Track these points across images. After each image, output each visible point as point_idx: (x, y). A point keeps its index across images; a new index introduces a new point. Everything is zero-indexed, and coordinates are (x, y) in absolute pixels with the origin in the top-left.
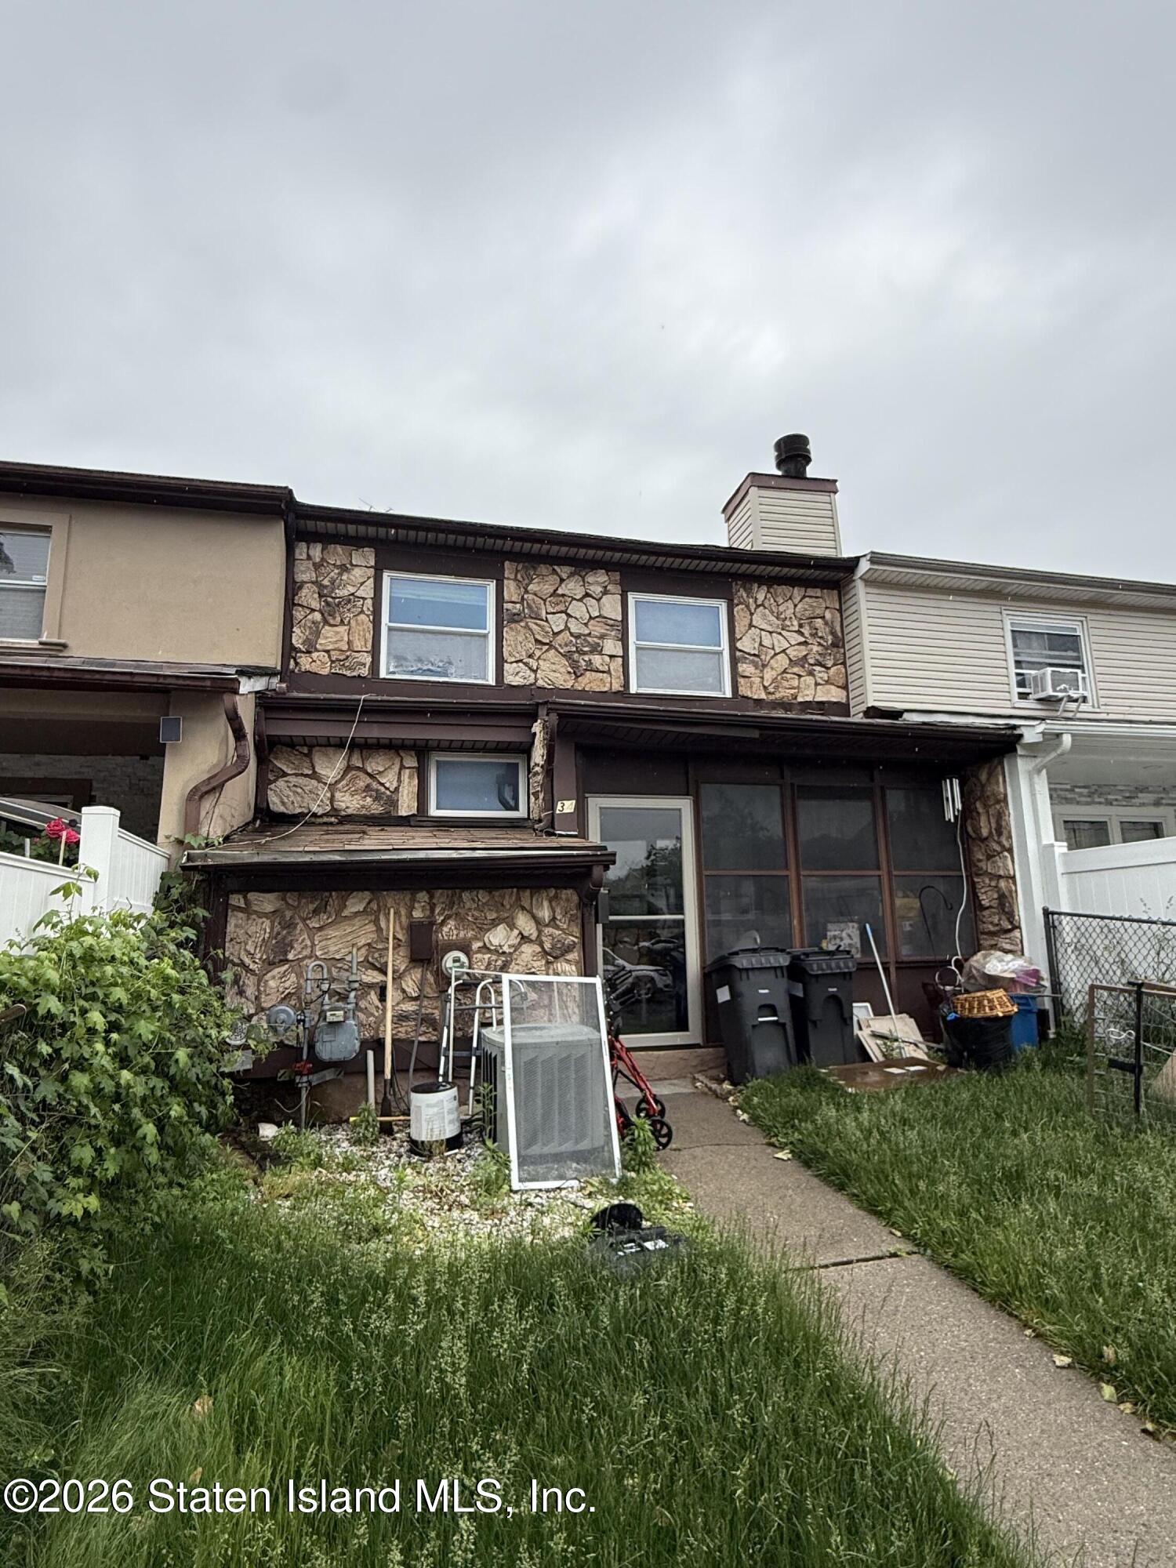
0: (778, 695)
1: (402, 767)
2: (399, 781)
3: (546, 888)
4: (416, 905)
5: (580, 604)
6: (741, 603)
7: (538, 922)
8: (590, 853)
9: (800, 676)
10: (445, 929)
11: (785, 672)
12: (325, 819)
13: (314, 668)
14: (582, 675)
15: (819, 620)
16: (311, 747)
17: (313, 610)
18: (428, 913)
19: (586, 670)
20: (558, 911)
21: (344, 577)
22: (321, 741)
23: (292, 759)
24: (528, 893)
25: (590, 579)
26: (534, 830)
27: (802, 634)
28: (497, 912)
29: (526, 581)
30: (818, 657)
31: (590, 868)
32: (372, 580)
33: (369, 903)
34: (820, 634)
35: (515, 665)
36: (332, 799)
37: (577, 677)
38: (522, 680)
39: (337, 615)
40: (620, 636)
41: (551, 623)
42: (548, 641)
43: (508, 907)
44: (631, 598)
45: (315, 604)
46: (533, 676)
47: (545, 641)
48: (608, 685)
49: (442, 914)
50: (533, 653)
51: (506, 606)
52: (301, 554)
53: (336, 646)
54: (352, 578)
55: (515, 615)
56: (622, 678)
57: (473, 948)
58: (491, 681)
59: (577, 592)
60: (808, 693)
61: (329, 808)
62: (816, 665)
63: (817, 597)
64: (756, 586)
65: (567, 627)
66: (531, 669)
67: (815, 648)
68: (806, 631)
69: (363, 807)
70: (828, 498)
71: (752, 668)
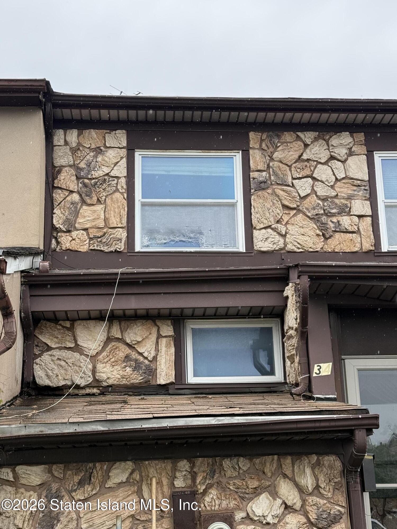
1: (159, 336)
2: (157, 350)
3: (308, 454)
4: (178, 474)
5: (325, 167)
7: (301, 489)
8: (351, 416)
10: (207, 499)
12: (88, 391)
13: (74, 246)
14: (331, 237)
16: (73, 321)
17: (72, 192)
18: (189, 482)
19: (335, 231)
20: (322, 478)
21: (100, 159)
22: (82, 315)
23: (56, 333)
24: (289, 460)
25: (335, 141)
26: (292, 394)
28: (259, 480)
29: (271, 149)
31: (352, 432)
32: (124, 160)
33: (131, 474)
35: (264, 231)
36: (94, 371)
37: (326, 239)
38: (271, 246)
39: (94, 195)
40: (368, 196)
41: (298, 188)
42: (295, 206)
43: (269, 474)
44: (378, 157)
45: (73, 186)
46: (282, 241)
47: (292, 206)
48: (358, 245)
49: (203, 483)
50: (281, 218)
51: (253, 175)
52: (59, 141)
53: (93, 224)
54: (106, 159)
55: (261, 183)
56: (372, 237)
57: (236, 519)
58: (242, 248)
59: (322, 155)
61: (91, 380)
65: (313, 191)
66: (279, 234)
69: (123, 377)
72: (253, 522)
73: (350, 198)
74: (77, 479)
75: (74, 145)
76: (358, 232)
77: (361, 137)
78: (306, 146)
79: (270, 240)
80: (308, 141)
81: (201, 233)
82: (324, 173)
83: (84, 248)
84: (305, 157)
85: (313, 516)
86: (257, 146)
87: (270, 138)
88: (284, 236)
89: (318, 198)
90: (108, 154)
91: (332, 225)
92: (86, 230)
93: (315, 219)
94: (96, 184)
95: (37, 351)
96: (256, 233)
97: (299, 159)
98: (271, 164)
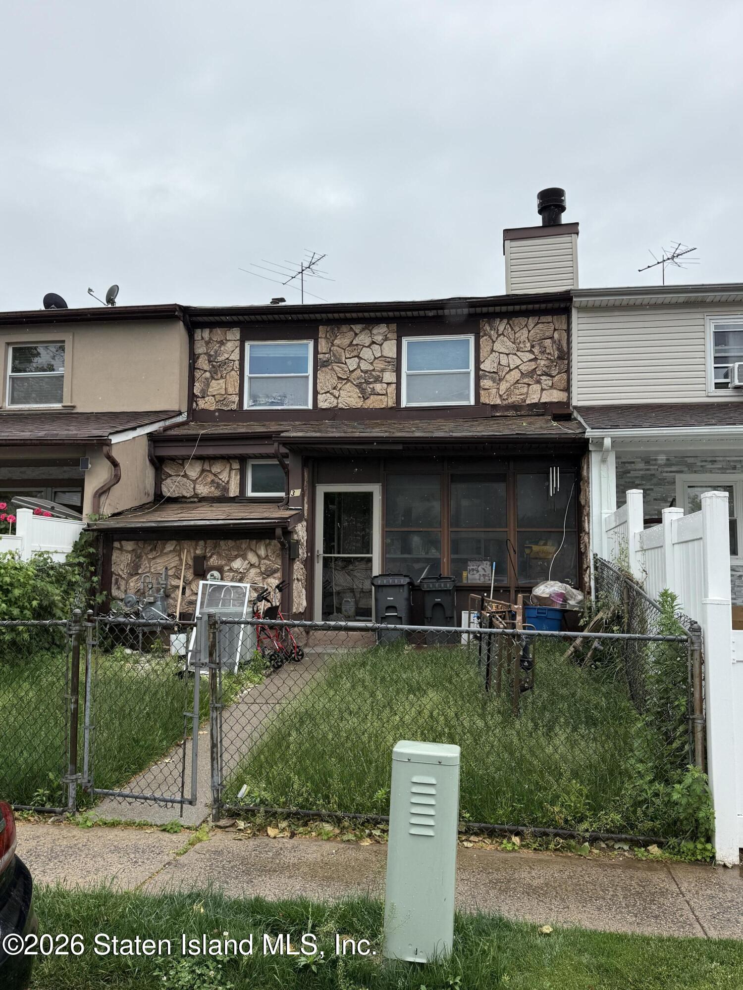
0: (510, 401)
1: (231, 469)
2: (229, 477)
3: (264, 539)
4: (198, 547)
5: (368, 349)
6: (485, 335)
7: (259, 556)
8: (273, 521)
9: (529, 385)
11: (517, 382)
12: (192, 500)
13: (206, 407)
14: (368, 398)
15: (549, 340)
16: (183, 460)
17: (205, 371)
18: (203, 551)
19: (371, 394)
20: (269, 551)
21: (222, 349)
23: (174, 467)
24: (254, 542)
25: (375, 331)
26: (279, 507)
27: (533, 353)
28: (238, 551)
30: (545, 369)
31: (275, 529)
32: (238, 348)
33: (175, 546)
34: (548, 351)
35: (325, 395)
36: (194, 488)
37: (365, 399)
38: (328, 405)
39: (219, 373)
40: (395, 369)
41: (348, 365)
43: (243, 549)
44: (405, 341)
46: (336, 401)
47: (343, 377)
48: (385, 404)
49: (210, 552)
50: (336, 385)
51: (320, 356)
52: (198, 337)
53: (218, 392)
54: (226, 348)
55: (325, 362)
56: (395, 398)
57: (225, 570)
58: (310, 407)
59: (366, 341)
60: (535, 397)
61: (193, 494)
62: (542, 375)
63: (549, 323)
64: (498, 321)
65: (359, 367)
66: (335, 396)
67: (543, 363)
68: (536, 350)
69: (210, 492)
70: (570, 238)
71: (491, 382)
72: (234, 571)
73: (383, 371)
74: (149, 548)
75: (207, 339)
76: (386, 394)
77: (394, 326)
78: (356, 334)
79: (328, 401)
80: (357, 331)
81: (285, 397)
82: (366, 354)
83: (212, 408)
84: (354, 343)
85: (263, 569)
86: (324, 336)
87: (332, 329)
88: (337, 398)
89: (362, 371)
90: (227, 345)
91: (369, 390)
92: (214, 396)
93: (358, 386)
94: (220, 365)
95: (163, 477)
96: (319, 396)
97: (351, 344)
98: (332, 348)
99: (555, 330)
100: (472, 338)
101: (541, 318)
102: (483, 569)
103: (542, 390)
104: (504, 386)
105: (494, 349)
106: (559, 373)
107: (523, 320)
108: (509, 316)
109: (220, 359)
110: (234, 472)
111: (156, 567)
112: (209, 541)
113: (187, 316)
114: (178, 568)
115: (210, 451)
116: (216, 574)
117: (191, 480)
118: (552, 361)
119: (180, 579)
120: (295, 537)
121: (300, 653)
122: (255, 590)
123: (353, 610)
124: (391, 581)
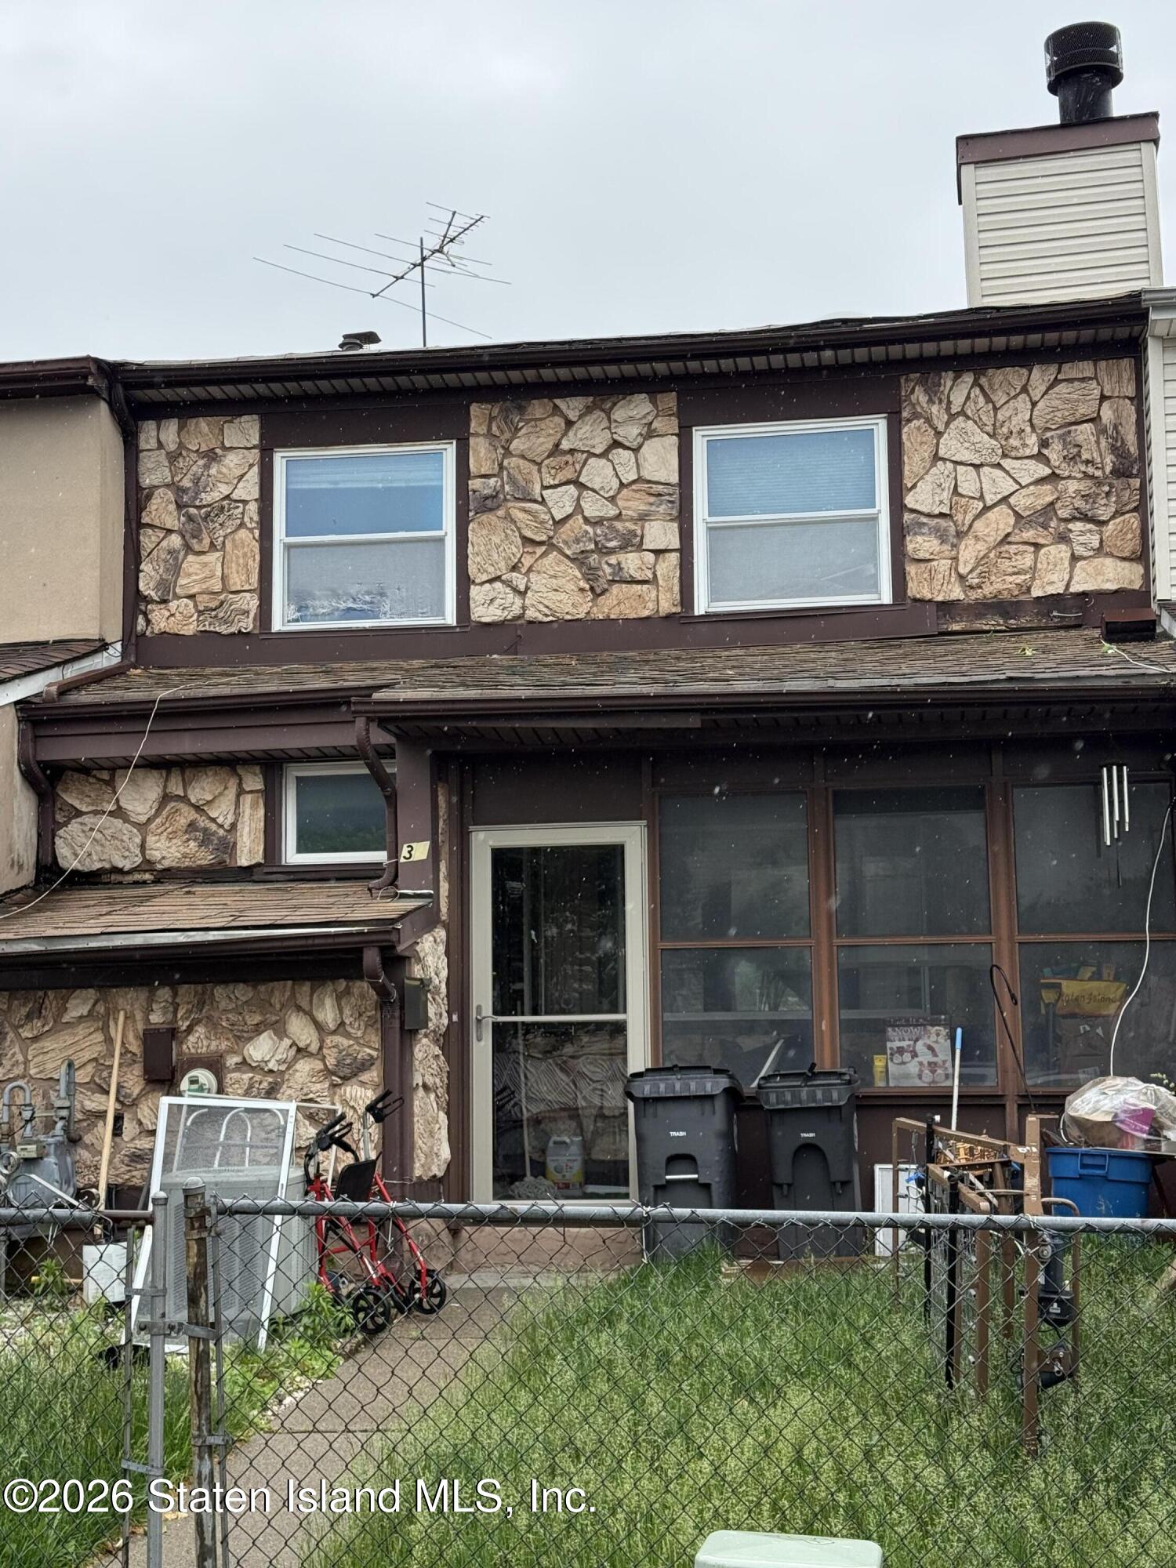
0: (988, 590)
1: (241, 792)
2: (237, 814)
4: (155, 1006)
5: (603, 461)
6: (916, 416)
7: (319, 1026)
9: (1037, 546)
10: (192, 1039)
11: (1005, 540)
13: (173, 626)
14: (605, 591)
15: (1088, 427)
16: (114, 772)
17: (169, 531)
18: (170, 1016)
19: (614, 581)
20: (347, 1011)
21: (213, 471)
23: (87, 789)
24: (306, 987)
25: (618, 414)
26: (369, 889)
27: (1046, 461)
28: (262, 1014)
29: (507, 435)
30: (1079, 503)
31: (360, 951)
32: (256, 469)
33: (94, 1005)
34: (1085, 456)
35: (487, 585)
36: (143, 847)
37: (597, 595)
38: (499, 612)
39: (205, 535)
40: (675, 513)
41: (550, 504)
42: (544, 538)
43: (278, 1006)
44: (701, 437)
45: (172, 520)
46: (518, 602)
47: (538, 538)
48: (651, 605)
49: (187, 1019)
50: (520, 561)
51: (474, 484)
52: (147, 442)
53: (204, 586)
54: (224, 470)
55: (486, 498)
56: (676, 589)
57: (228, 1064)
58: (450, 618)
59: (595, 442)
60: (1054, 578)
61: (139, 860)
62: (1074, 519)
63: (1083, 380)
64: (947, 378)
65: (578, 508)
66: (515, 590)
67: (1072, 486)
68: (1054, 454)
69: (185, 856)
70: (1136, 154)
71: (936, 542)
72: (253, 1069)
73: (643, 518)
74: (24, 1011)
75: (172, 447)
76: (653, 581)
77: (670, 400)
78: (569, 424)
79: (498, 602)
80: (572, 415)
81: (382, 594)
82: (598, 474)
83: (190, 630)
84: (565, 445)
85: (331, 1062)
86: (483, 430)
87: (506, 414)
88: (523, 594)
89: (586, 520)
90: (227, 461)
91: (608, 570)
92: (192, 597)
93: (580, 560)
94: (208, 515)
95: (60, 818)
96: (474, 591)
97: (556, 450)
98: (506, 463)
99: (1103, 398)
100: (879, 426)
101: (1066, 367)
102: (930, 1048)
103: (1075, 558)
104: (969, 552)
105: (941, 453)
106: (1118, 513)
107: (1014, 376)
108: (977, 363)
109: (207, 498)
110: (248, 799)
111: (43, 1063)
112: (183, 989)
113: (120, 389)
114: (100, 1064)
115: (186, 745)
116: (205, 1076)
117: (135, 824)
118: (1099, 483)
119: (107, 1093)
120: (417, 971)
121: (436, 1290)
122: (311, 1117)
123: (577, 1166)
124: (678, 1086)
